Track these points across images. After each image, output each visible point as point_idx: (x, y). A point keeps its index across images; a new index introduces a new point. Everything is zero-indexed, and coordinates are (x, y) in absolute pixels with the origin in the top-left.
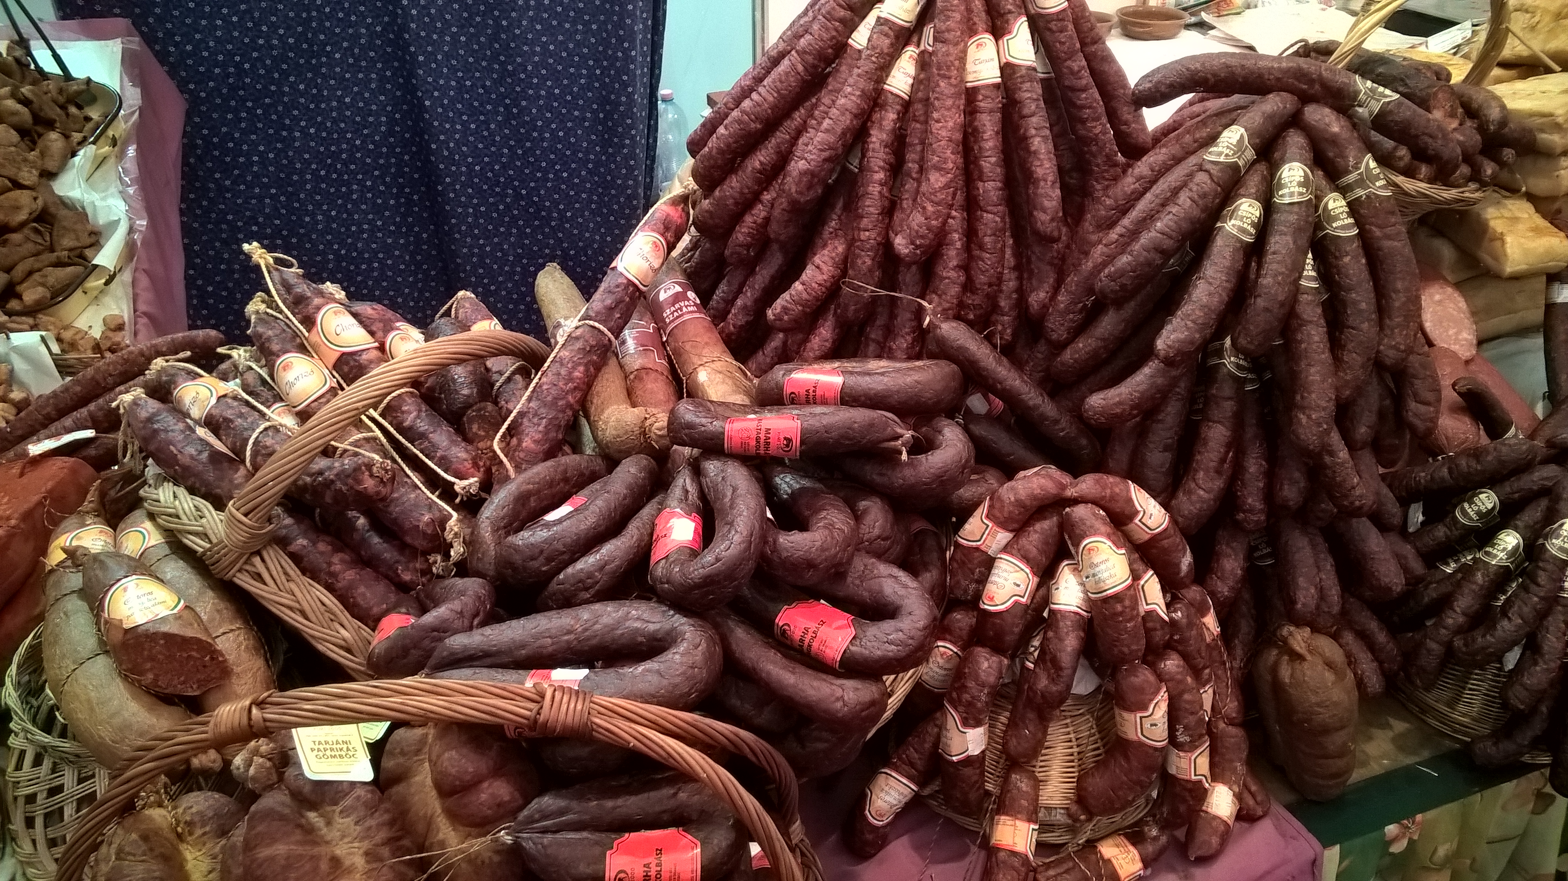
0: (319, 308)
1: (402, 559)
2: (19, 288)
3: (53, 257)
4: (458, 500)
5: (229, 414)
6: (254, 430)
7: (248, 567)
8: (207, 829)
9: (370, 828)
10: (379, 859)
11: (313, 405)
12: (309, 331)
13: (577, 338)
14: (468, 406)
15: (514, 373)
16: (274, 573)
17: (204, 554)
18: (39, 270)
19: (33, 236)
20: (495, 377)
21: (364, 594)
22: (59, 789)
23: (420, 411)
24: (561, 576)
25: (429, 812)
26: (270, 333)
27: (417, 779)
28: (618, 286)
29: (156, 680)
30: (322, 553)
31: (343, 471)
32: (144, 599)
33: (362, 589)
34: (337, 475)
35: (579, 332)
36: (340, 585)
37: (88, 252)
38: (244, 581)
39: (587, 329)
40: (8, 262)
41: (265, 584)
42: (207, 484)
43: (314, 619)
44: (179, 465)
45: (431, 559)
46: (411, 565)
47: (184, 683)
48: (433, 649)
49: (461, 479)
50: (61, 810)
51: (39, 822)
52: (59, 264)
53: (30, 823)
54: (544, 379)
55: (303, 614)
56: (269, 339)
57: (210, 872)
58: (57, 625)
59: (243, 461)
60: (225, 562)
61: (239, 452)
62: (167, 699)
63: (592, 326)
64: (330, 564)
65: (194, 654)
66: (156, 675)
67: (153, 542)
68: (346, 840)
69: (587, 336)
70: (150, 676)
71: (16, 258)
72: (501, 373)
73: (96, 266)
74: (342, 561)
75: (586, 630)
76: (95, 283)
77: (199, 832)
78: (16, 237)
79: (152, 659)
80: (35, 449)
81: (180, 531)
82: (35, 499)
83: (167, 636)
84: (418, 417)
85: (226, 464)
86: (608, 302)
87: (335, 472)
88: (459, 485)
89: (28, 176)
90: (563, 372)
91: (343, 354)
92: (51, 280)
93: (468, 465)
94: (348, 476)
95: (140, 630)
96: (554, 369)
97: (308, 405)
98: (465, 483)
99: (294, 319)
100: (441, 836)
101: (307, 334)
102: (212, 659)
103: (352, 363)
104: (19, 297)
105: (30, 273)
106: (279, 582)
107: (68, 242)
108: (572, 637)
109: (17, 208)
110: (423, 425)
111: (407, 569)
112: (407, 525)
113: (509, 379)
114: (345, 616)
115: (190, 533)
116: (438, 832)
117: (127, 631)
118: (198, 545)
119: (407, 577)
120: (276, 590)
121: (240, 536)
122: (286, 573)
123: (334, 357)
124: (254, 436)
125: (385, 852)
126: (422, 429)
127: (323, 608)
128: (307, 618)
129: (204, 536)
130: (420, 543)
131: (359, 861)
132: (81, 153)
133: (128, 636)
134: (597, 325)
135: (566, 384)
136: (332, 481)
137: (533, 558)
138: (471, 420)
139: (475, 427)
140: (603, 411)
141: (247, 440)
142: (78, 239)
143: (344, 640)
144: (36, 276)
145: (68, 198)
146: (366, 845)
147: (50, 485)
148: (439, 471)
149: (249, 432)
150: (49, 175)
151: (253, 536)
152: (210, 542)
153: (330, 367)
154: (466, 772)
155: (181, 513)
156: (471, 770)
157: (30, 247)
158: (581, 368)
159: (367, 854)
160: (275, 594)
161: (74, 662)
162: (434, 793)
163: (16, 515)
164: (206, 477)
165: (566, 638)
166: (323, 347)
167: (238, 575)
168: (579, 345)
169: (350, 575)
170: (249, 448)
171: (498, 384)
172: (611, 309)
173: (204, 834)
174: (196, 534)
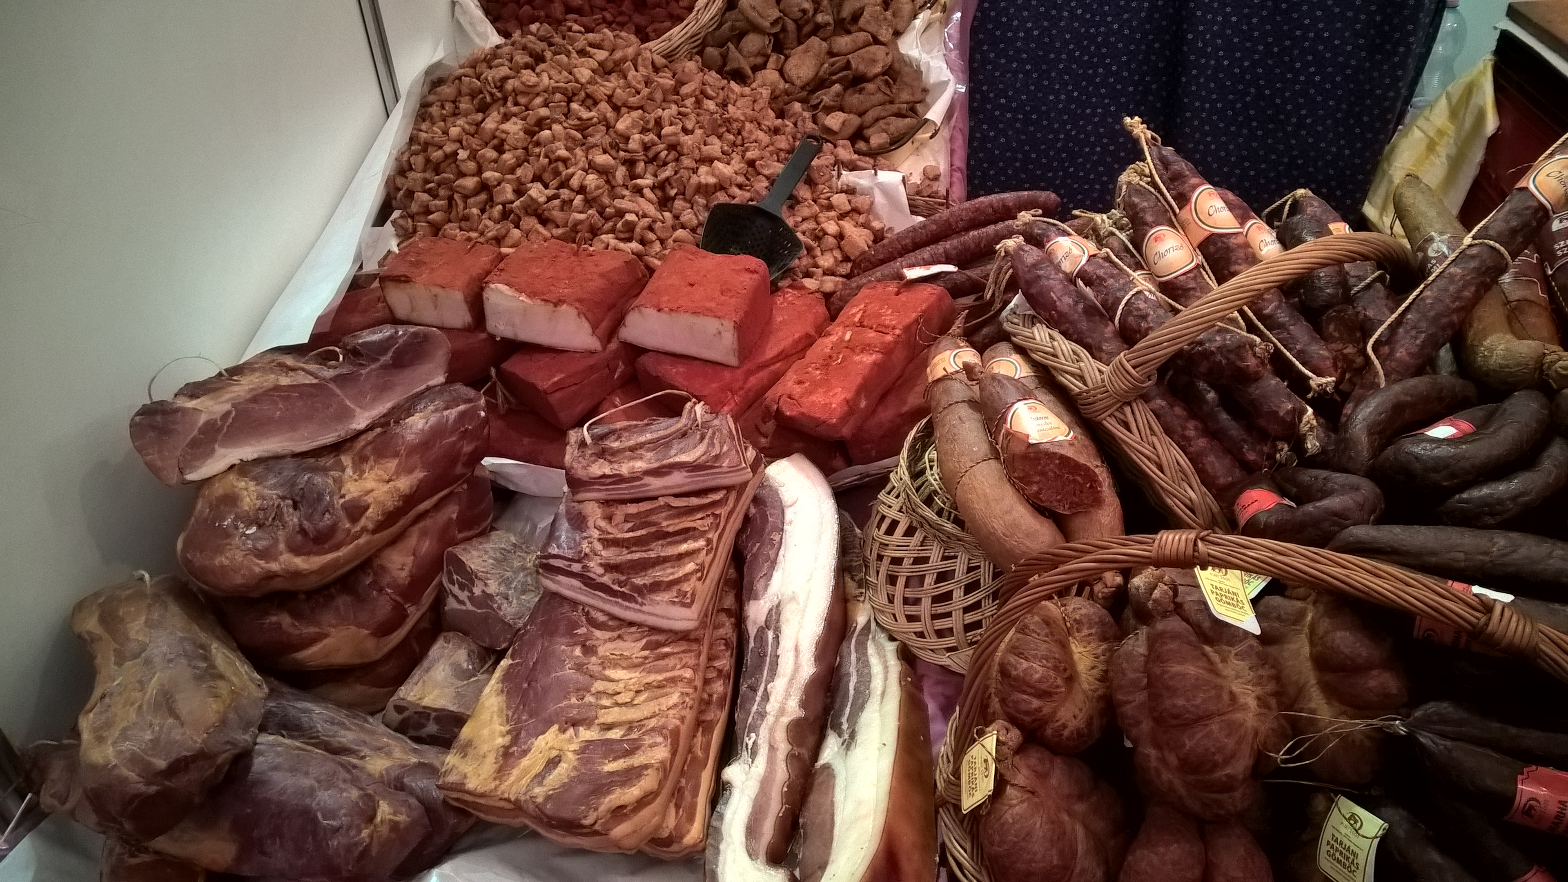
0: (1194, 187)
1: (1249, 439)
2: (867, 132)
3: (894, 108)
4: (1310, 395)
5: (1101, 272)
6: (1127, 293)
7: (1117, 414)
8: (1093, 631)
9: (1261, 677)
10: (1268, 707)
11: (1181, 278)
12: (1180, 209)
13: (1473, 257)
14: (1328, 306)
15: (1374, 281)
16: (1141, 425)
17: (1080, 394)
18: (884, 118)
19: (883, 88)
20: (1352, 281)
21: (1213, 463)
22: (926, 560)
23: (1281, 301)
24: (1465, 496)
25: (1302, 681)
26: (1145, 204)
27: (1292, 646)
28: (1527, 208)
29: (1038, 493)
30: (1178, 417)
31: (1225, 346)
32: (1042, 421)
33: (1211, 458)
34: (1218, 348)
35: (1474, 251)
36: (1192, 449)
37: (919, 107)
38: (1112, 426)
39: (1486, 249)
40: (863, 108)
41: (1130, 431)
42: (1081, 333)
43: (1169, 475)
44: (1056, 310)
45: (1280, 445)
46: (1258, 447)
47: (1060, 501)
48: (1335, 533)
49: (1319, 375)
50: (922, 578)
51: (901, 582)
52: (899, 115)
53: (892, 580)
54: (1428, 293)
55: (1161, 468)
56: (1143, 210)
57: (1093, 668)
58: (954, 426)
59: (1112, 319)
60: (1099, 406)
61: (1110, 309)
62: (1041, 510)
63: (1491, 247)
64: (1184, 428)
65: (1079, 478)
66: (1041, 489)
67: (1024, 374)
68: (1240, 680)
69: (1485, 256)
70: (1035, 488)
71: (868, 104)
72: (1361, 279)
73: (927, 120)
74: (1196, 428)
75: (1504, 555)
76: (923, 135)
77: (1085, 632)
78: (870, 87)
79: (1043, 474)
80: (912, 274)
81: (1055, 368)
82: (914, 316)
83: (1062, 457)
84: (1277, 307)
85: (1097, 318)
86: (1514, 223)
87: (1217, 344)
88: (1316, 381)
89: (885, 34)
90: (1452, 289)
91: (1213, 234)
92: (892, 128)
93: (1329, 363)
94: (1229, 351)
95: (1042, 447)
96: (1441, 283)
97: (1176, 278)
98: (1324, 380)
99: (1168, 195)
100: (1313, 705)
101: (1177, 211)
102: (1091, 487)
103: (1220, 244)
104: (867, 140)
105: (877, 120)
106: (1143, 434)
107: (905, 96)
108: (1487, 558)
109: (874, 61)
110: (1283, 317)
111: (1253, 449)
112: (1265, 409)
113: (1368, 287)
114: (1195, 480)
115: (1067, 373)
116: (1310, 700)
117: (1030, 445)
118: (1075, 386)
119: (1251, 456)
120: (1139, 440)
121: (1122, 385)
122: (1151, 428)
123: (1201, 236)
124: (1127, 298)
125: (1273, 702)
126: (1281, 320)
127: (1177, 467)
128: (1163, 472)
129: (1082, 379)
130: (1274, 428)
131: (1252, 703)
132: (921, 16)
133: (1030, 450)
134: (1497, 245)
135: (1453, 302)
136: (1212, 353)
137: (1435, 470)
138: (1330, 320)
139: (1331, 328)
140: (1485, 337)
141: (1119, 300)
142: (913, 95)
143: (1191, 500)
144: (881, 123)
145: (908, 57)
146: (1259, 690)
147: (924, 306)
148: (1297, 363)
149: (1122, 293)
150: (897, 34)
151: (1135, 388)
152: (1085, 384)
153: (1195, 244)
154: (1360, 656)
155: (1060, 354)
156: (1364, 654)
157: (879, 97)
158: (1473, 289)
159: (1258, 698)
160: (1139, 443)
161: (971, 461)
162: (1309, 664)
163: (900, 327)
164: (1079, 326)
165: (1481, 557)
166: (1192, 226)
167: (1108, 419)
168: (1473, 264)
169: (1202, 442)
170: (1121, 307)
171: (1356, 289)
172: (1514, 232)
173: (1090, 635)
174: (1072, 374)
